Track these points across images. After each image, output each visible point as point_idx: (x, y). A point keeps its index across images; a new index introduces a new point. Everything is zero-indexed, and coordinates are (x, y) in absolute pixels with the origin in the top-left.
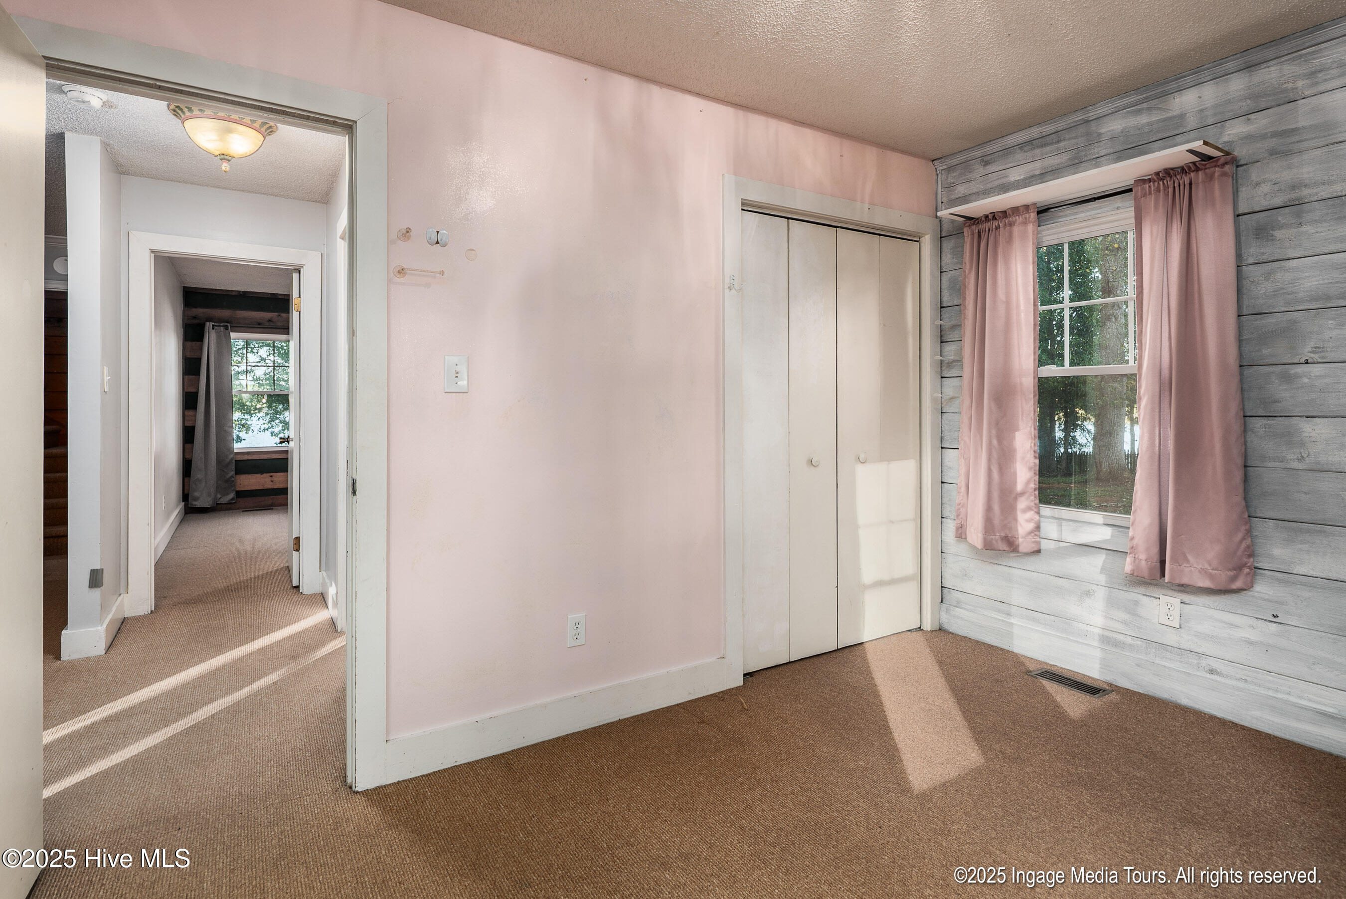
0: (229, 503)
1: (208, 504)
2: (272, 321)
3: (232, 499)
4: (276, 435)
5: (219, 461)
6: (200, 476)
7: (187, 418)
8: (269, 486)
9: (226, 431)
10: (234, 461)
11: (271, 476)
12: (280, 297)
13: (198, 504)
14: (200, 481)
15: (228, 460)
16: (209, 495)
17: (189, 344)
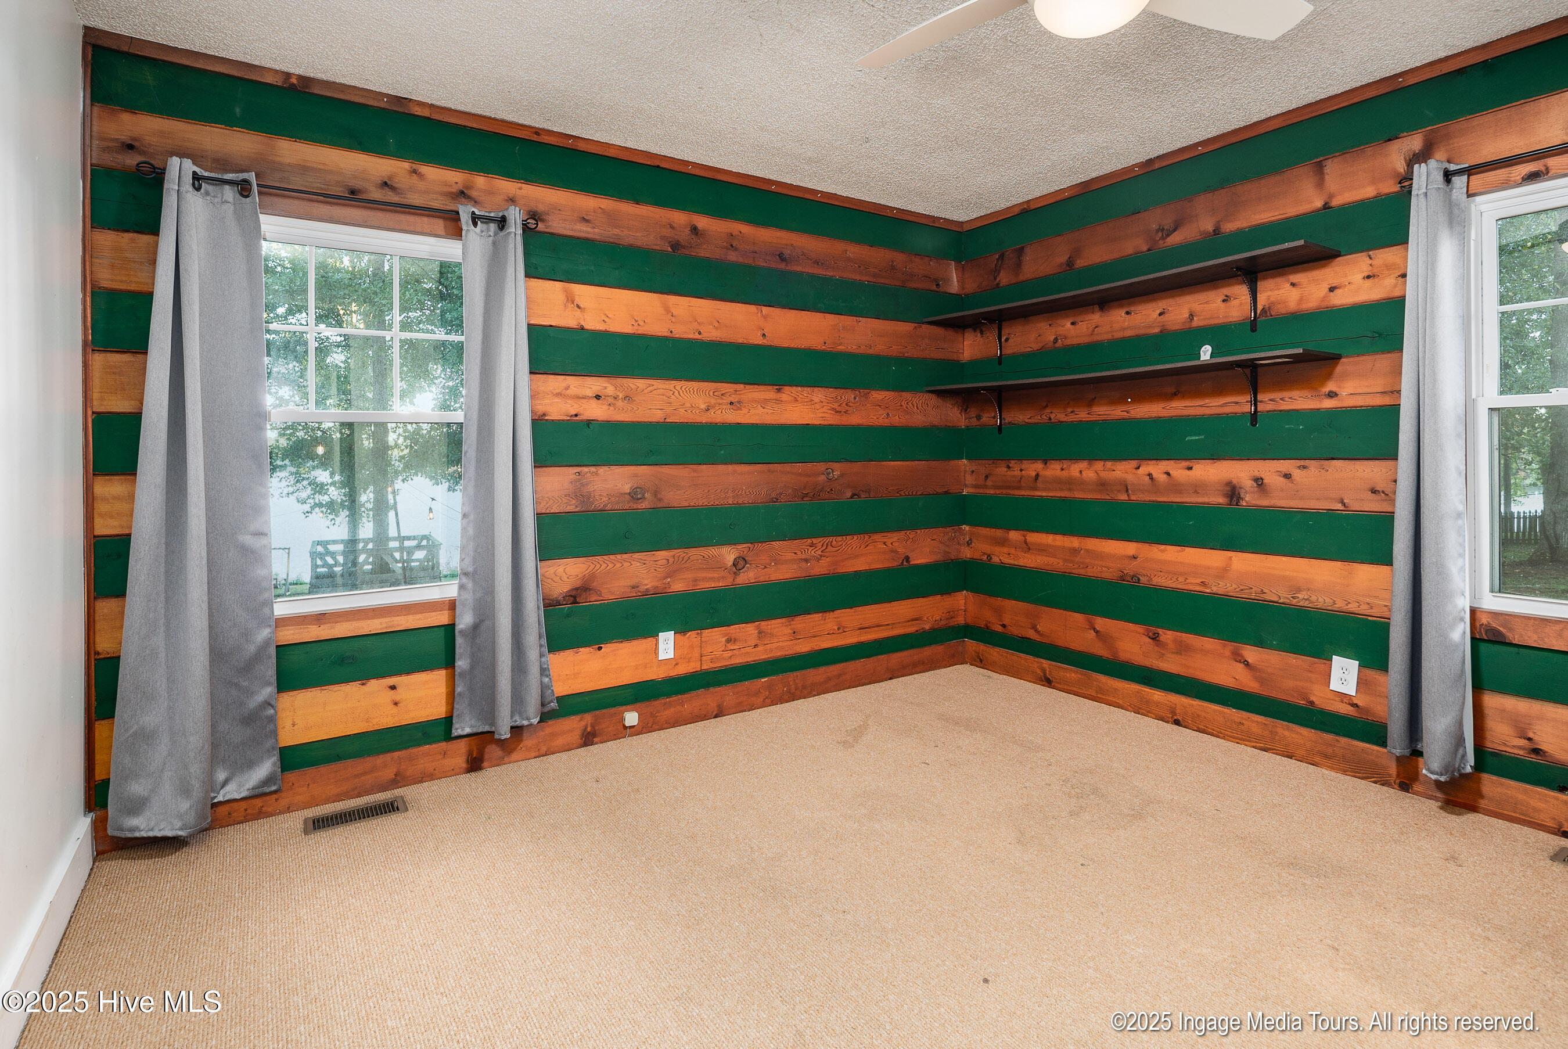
0: (257, 795)
1: (178, 824)
2: (393, 188)
3: (268, 781)
4: (304, 502)
5: (217, 654)
6: (152, 718)
7: (101, 507)
8: (386, 718)
9: (246, 551)
10: (273, 651)
11: (393, 688)
12: (418, 111)
13: (143, 825)
14: (147, 736)
15: (252, 649)
16: (185, 791)
17: (106, 239)
